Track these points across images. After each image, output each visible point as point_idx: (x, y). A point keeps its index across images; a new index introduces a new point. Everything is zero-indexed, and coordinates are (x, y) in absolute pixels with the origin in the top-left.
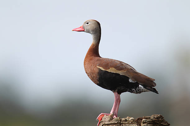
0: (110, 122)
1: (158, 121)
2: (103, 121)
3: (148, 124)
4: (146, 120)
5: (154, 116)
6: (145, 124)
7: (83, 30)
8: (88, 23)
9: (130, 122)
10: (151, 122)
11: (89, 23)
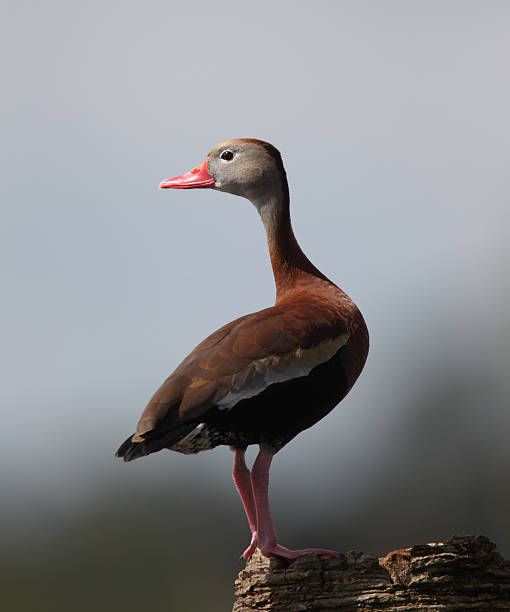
0: (281, 576)
1: (473, 561)
2: (252, 573)
3: (434, 575)
4: (427, 560)
5: (455, 542)
6: (422, 577)
7: (209, 181)
8: (228, 156)
9: (362, 572)
10: (446, 565)
11: (237, 156)
